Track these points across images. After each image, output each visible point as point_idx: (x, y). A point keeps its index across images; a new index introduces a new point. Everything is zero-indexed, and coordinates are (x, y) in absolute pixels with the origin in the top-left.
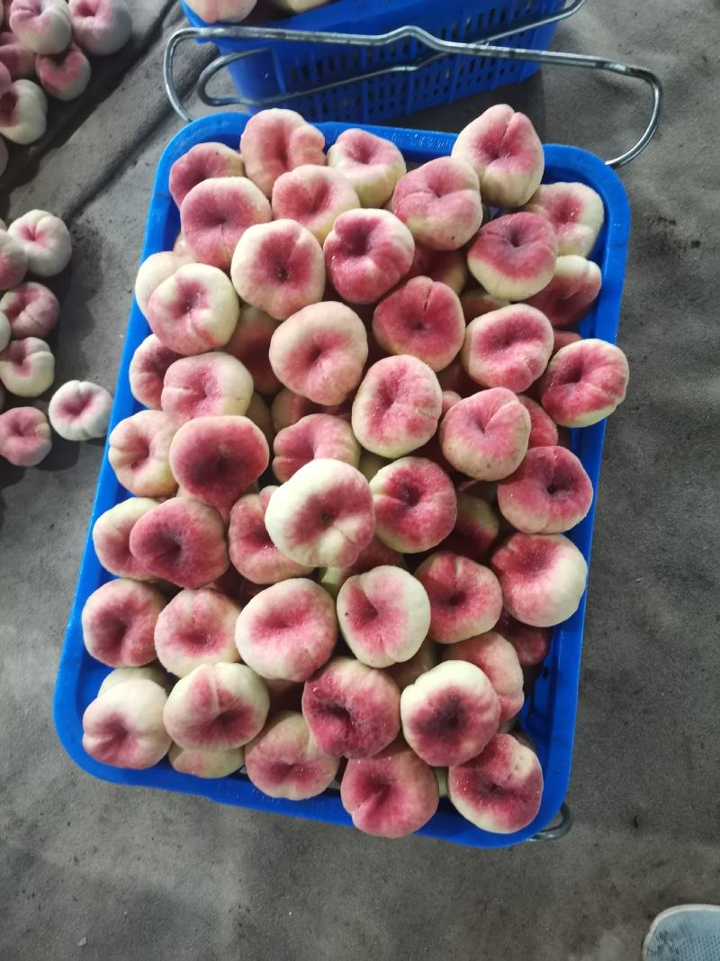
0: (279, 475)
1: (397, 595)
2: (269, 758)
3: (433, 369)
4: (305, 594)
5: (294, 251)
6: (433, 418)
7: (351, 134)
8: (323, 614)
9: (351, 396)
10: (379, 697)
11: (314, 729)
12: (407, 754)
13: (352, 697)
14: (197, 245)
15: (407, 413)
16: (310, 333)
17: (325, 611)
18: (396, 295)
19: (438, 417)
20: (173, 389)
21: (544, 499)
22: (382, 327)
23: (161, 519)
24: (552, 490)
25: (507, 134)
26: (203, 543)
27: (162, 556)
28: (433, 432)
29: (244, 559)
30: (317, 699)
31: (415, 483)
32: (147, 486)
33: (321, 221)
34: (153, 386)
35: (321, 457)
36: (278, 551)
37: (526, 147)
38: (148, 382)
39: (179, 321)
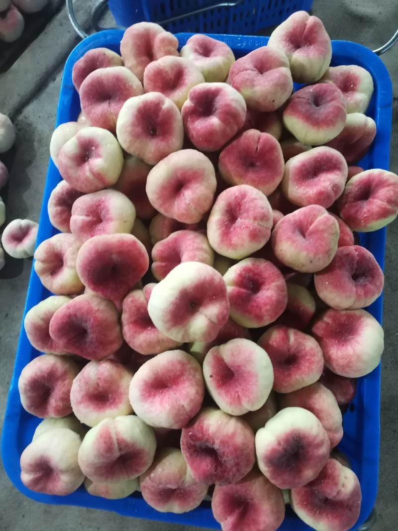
0: (157, 275)
1: (249, 361)
2: (158, 486)
3: (265, 194)
4: (180, 362)
5: (160, 114)
6: (268, 229)
7: (196, 38)
8: (194, 376)
9: (207, 215)
10: (239, 440)
11: (191, 465)
12: (261, 479)
13: (219, 440)
14: (91, 115)
15: (248, 226)
16: (175, 171)
17: (195, 375)
18: (235, 143)
19: (271, 228)
20: (78, 217)
21: (351, 285)
22: (226, 166)
23: (71, 311)
24: (355, 277)
25: (306, 30)
26: (103, 327)
27: (74, 338)
28: (268, 239)
29: (134, 338)
30: (191, 442)
31: (256, 277)
32: (62, 287)
33: (178, 94)
34: (64, 216)
35: (187, 260)
36: (158, 331)
37: (320, 39)
38: (61, 213)
39: (80, 167)
